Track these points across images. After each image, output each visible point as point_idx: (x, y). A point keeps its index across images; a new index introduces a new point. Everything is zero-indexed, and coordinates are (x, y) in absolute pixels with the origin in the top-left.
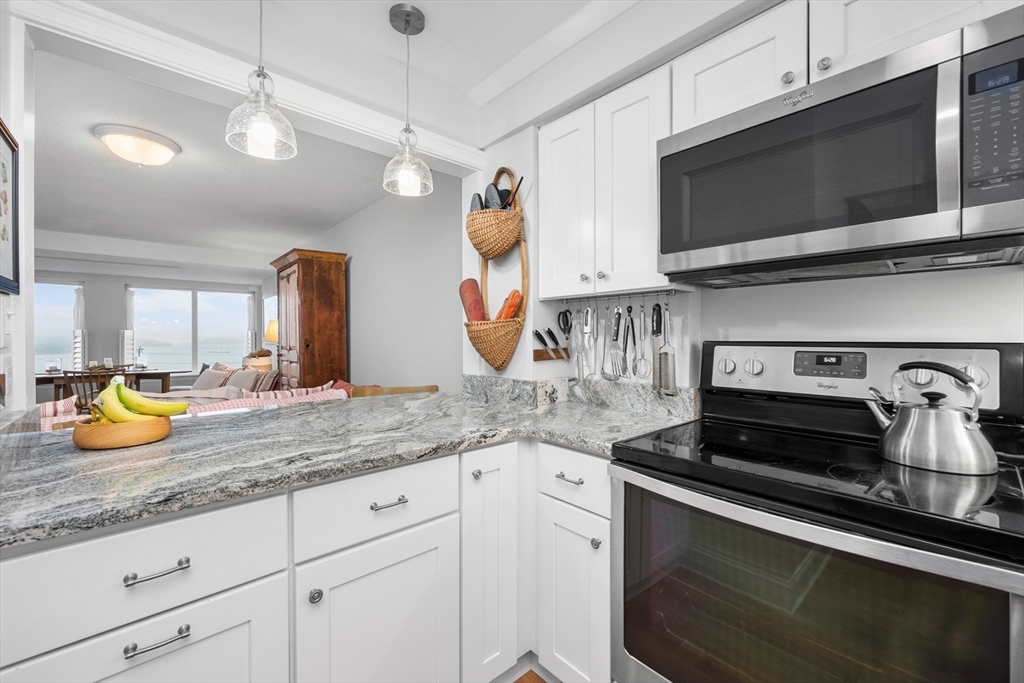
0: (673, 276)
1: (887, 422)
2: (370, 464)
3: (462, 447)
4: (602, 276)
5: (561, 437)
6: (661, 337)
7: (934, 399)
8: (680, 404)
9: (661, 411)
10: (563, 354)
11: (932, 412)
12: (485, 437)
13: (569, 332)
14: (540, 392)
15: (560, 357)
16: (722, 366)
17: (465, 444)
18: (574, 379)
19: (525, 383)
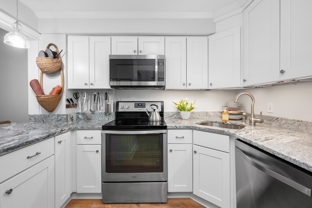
0: (112, 86)
1: (149, 115)
2: (28, 143)
3: (56, 134)
4: (92, 84)
5: (86, 127)
6: (107, 100)
7: (154, 110)
8: (111, 116)
9: (107, 119)
10: (75, 105)
11: (154, 112)
12: (62, 130)
13: (78, 99)
14: (69, 118)
15: (74, 107)
16: (121, 107)
17: (57, 133)
18: (78, 113)
19: (63, 115)
